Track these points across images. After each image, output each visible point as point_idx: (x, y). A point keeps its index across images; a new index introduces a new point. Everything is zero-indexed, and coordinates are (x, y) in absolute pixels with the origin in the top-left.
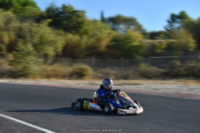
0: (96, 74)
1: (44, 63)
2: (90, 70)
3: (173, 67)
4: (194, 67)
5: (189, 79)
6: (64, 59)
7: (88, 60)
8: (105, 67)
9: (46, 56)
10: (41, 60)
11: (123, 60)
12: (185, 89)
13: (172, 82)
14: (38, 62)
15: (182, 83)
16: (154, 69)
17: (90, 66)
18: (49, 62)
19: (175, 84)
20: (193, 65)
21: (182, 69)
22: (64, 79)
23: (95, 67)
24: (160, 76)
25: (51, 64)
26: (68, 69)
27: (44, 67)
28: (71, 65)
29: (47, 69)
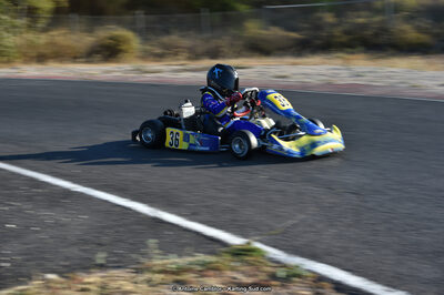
0: (148, 48)
1: (30, 27)
2: (134, 41)
3: (318, 27)
4: (363, 27)
5: (353, 53)
6: (75, 17)
7: (128, 18)
8: (167, 32)
9: (32, 12)
10: (22, 22)
11: (208, 14)
12: (345, 73)
13: (316, 59)
14: (14, 27)
15: (339, 61)
16: (276, 32)
17: (134, 30)
19: (324, 64)
20: (361, 20)
21: (337, 32)
22: (75, 62)
23: (145, 33)
24: (290, 47)
25: (44, 30)
26: (85, 40)
27: (31, 36)
28: (90, 31)
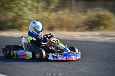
18: (52, 6)
29: (51, 18)
